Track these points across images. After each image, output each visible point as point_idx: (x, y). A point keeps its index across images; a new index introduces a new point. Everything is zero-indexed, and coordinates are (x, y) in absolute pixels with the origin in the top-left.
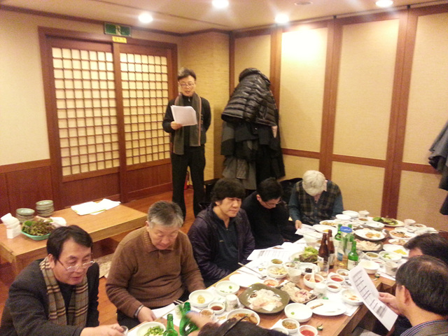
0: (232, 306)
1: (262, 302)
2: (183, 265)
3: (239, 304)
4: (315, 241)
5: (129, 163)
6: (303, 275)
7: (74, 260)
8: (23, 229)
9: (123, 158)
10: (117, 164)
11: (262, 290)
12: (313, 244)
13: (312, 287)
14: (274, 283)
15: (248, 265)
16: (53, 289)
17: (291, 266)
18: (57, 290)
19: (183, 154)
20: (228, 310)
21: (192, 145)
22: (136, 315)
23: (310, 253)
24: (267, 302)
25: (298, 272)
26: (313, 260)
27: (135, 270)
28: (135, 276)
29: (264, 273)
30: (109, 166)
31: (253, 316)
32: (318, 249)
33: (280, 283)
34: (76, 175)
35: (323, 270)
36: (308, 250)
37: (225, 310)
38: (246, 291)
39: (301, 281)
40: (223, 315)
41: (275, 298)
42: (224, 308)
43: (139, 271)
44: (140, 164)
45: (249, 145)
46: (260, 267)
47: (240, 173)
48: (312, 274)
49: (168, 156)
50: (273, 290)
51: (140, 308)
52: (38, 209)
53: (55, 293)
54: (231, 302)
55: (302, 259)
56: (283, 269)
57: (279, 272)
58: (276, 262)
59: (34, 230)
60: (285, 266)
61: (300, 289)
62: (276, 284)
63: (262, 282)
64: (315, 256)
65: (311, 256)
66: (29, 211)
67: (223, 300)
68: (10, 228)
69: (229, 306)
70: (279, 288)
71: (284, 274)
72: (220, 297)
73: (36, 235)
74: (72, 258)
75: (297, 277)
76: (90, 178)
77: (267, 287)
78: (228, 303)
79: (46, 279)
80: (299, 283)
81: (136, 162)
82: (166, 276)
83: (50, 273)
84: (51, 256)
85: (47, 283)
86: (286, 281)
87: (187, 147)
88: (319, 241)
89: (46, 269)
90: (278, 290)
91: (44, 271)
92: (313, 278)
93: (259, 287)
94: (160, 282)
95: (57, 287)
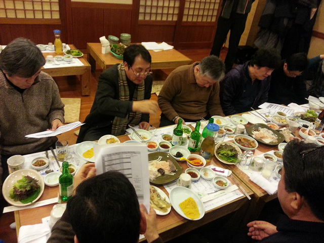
0: (240, 132)
1: (262, 136)
2: (211, 98)
3: (245, 132)
4: (318, 108)
5: (185, 19)
6: (299, 128)
7: (141, 70)
8: (112, 49)
9: (181, 15)
10: (175, 19)
11: (265, 129)
12: (316, 110)
13: (305, 138)
14: (275, 127)
15: (257, 111)
16: (124, 83)
17: (292, 120)
18: (126, 84)
19: (228, 18)
20: (236, 133)
21: (239, 12)
22: (173, 120)
23: (311, 115)
24: (267, 136)
25: (297, 125)
26: (312, 120)
27: (178, 92)
28: (178, 95)
29: (269, 119)
30: (170, 19)
31: (253, 142)
32: (318, 114)
33: (279, 128)
34: (147, 21)
35: (317, 129)
36: (310, 113)
37: (234, 133)
38: (253, 126)
39: (297, 131)
40: (232, 136)
41: (273, 136)
42: (233, 131)
43: (181, 93)
44: (192, 22)
45: (285, 22)
46: (267, 114)
47: (269, 45)
48: (308, 130)
49: (214, 20)
50: (273, 131)
51: (176, 117)
52: (121, 38)
53: (124, 86)
54: (240, 129)
55: (303, 117)
56: (285, 120)
57: (281, 121)
58: (281, 114)
59: (118, 51)
60: (287, 119)
61: (294, 136)
62: (277, 128)
63: (266, 124)
64: (314, 118)
65: (311, 117)
66: (116, 39)
67: (235, 127)
68: (104, 47)
69: (237, 131)
70: (278, 131)
71: (285, 123)
72: (232, 124)
73: (119, 55)
74: (140, 68)
75: (295, 127)
76: (156, 25)
77: (269, 128)
78: (237, 129)
79: (120, 76)
80: (294, 132)
81: (190, 19)
82: (197, 102)
83: (123, 73)
84: (126, 64)
85: (121, 79)
86: (285, 128)
87: (234, 13)
88: (321, 109)
89: (121, 70)
90: (277, 132)
91: (120, 71)
92: (307, 131)
93: (263, 126)
94: (192, 104)
95: (126, 82)
